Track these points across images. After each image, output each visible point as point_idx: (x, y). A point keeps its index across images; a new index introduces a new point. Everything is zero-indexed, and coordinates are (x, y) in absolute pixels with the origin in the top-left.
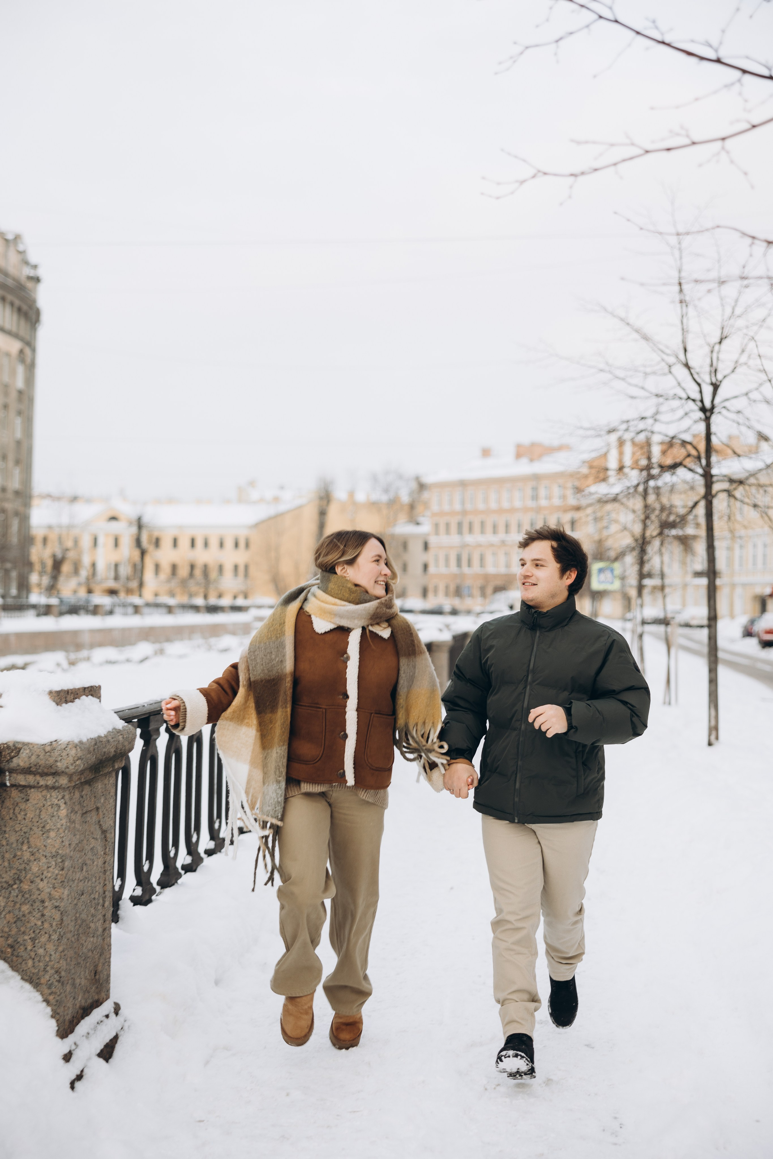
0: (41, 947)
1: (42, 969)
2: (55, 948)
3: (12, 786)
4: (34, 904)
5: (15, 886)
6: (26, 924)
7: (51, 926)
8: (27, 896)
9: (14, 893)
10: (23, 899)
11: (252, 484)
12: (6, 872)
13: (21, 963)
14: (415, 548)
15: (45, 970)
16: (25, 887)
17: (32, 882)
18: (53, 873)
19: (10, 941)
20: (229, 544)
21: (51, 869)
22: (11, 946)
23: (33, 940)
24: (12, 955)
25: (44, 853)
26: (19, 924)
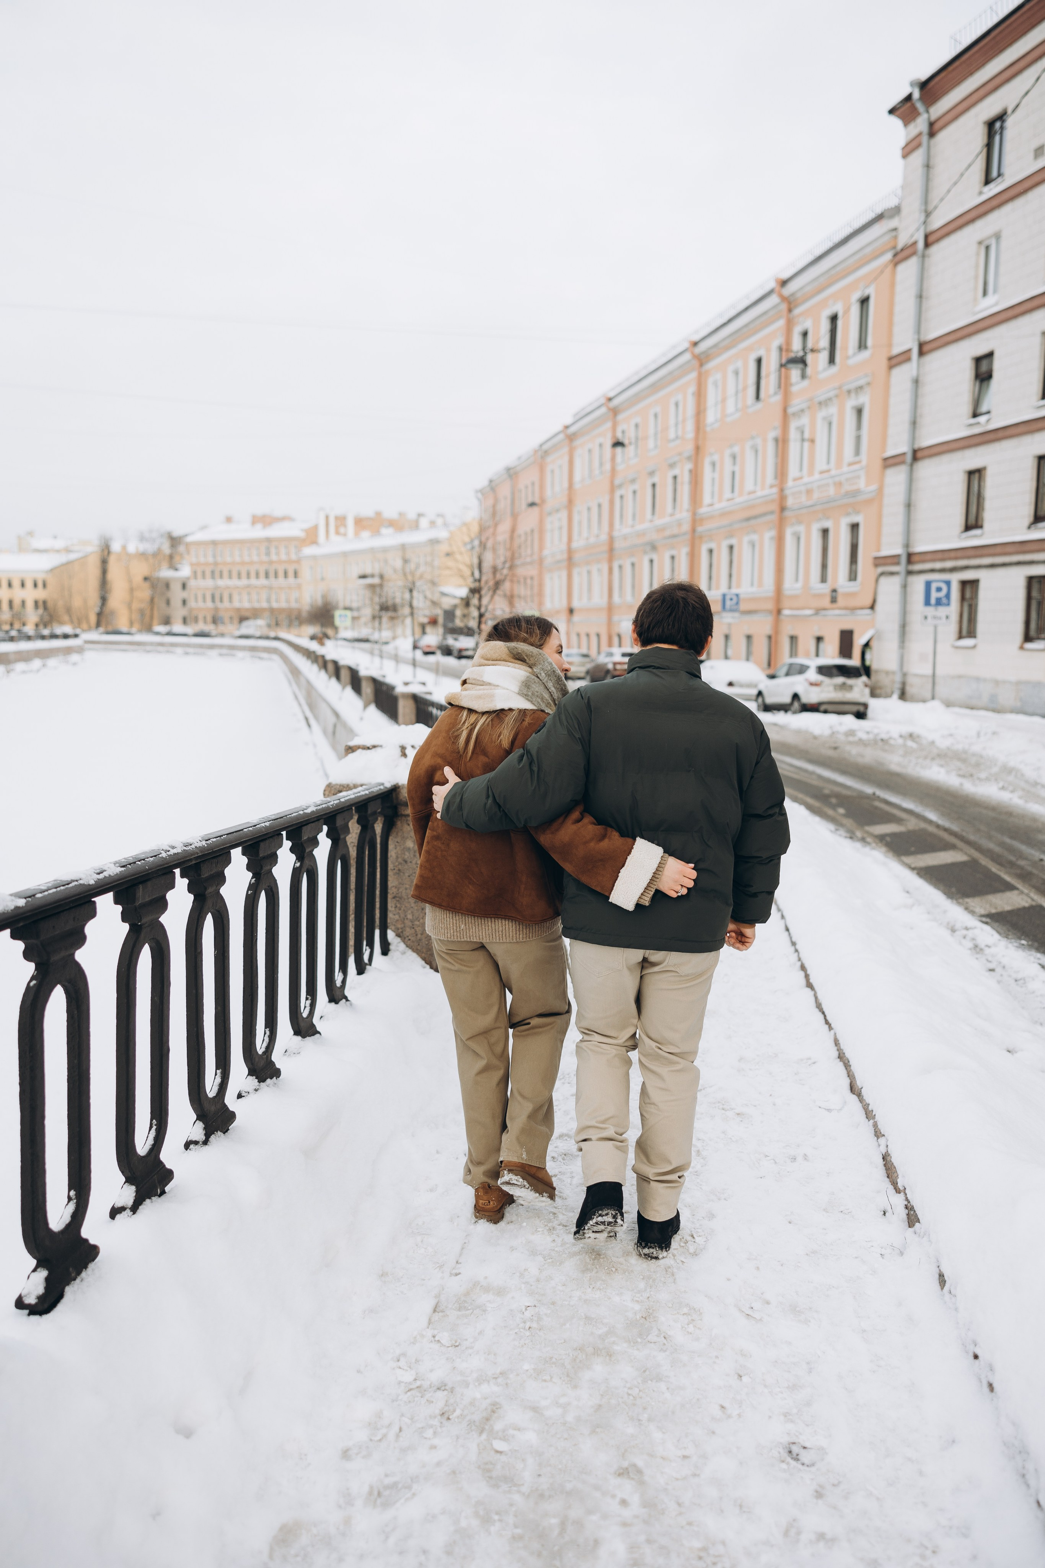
11: (31, 534)
14: (176, 588)
20: (29, 584)
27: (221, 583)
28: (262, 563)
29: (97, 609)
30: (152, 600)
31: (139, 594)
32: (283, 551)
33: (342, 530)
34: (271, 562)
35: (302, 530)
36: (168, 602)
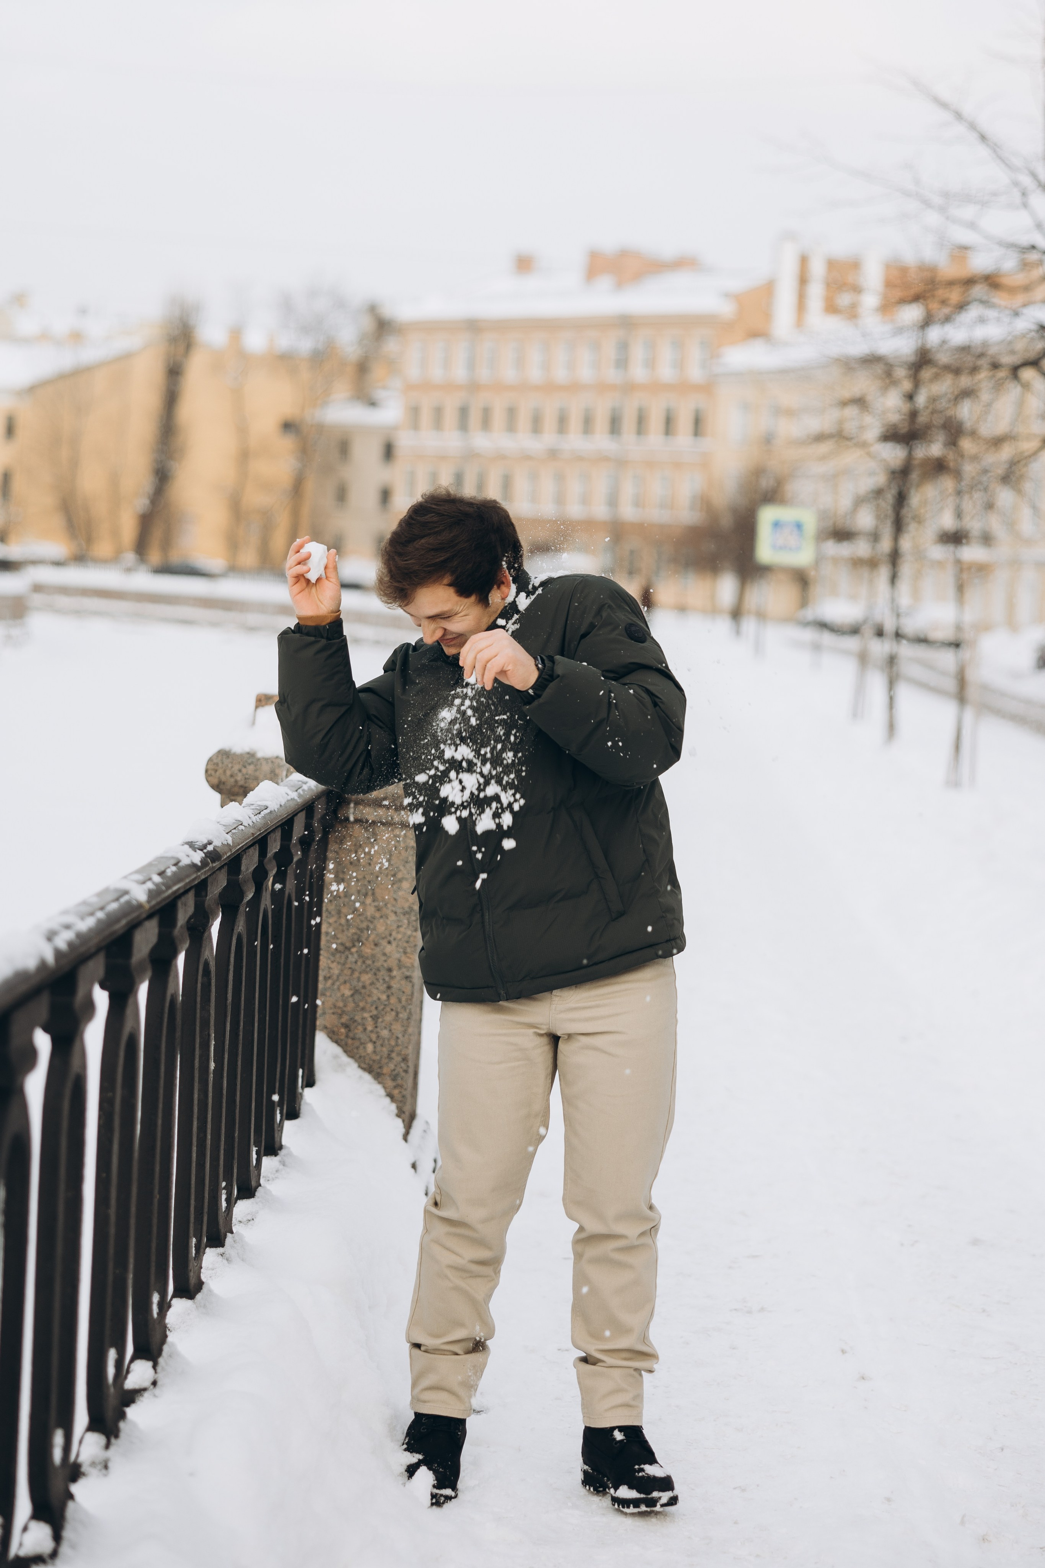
0: (385, 1028)
1: (386, 1056)
2: (403, 1029)
3: (357, 821)
4: (377, 973)
5: (354, 950)
6: (367, 998)
7: (400, 1001)
8: (369, 962)
9: (352, 959)
10: (364, 966)
11: (19, 300)
12: (343, 931)
13: (357, 1048)
14: (366, 454)
15: (389, 1057)
16: (367, 951)
17: (376, 945)
18: (405, 934)
19: (345, 1019)
21: (402, 929)
22: (346, 1026)
23: (375, 1018)
24: (347, 1036)
25: (394, 909)
26: (357, 997)
27: (481, 441)
28: (602, 388)
29: (141, 503)
30: (297, 488)
31: (263, 468)
32: (666, 355)
33: (844, 299)
34: (629, 388)
35: (727, 295)
36: (342, 495)
